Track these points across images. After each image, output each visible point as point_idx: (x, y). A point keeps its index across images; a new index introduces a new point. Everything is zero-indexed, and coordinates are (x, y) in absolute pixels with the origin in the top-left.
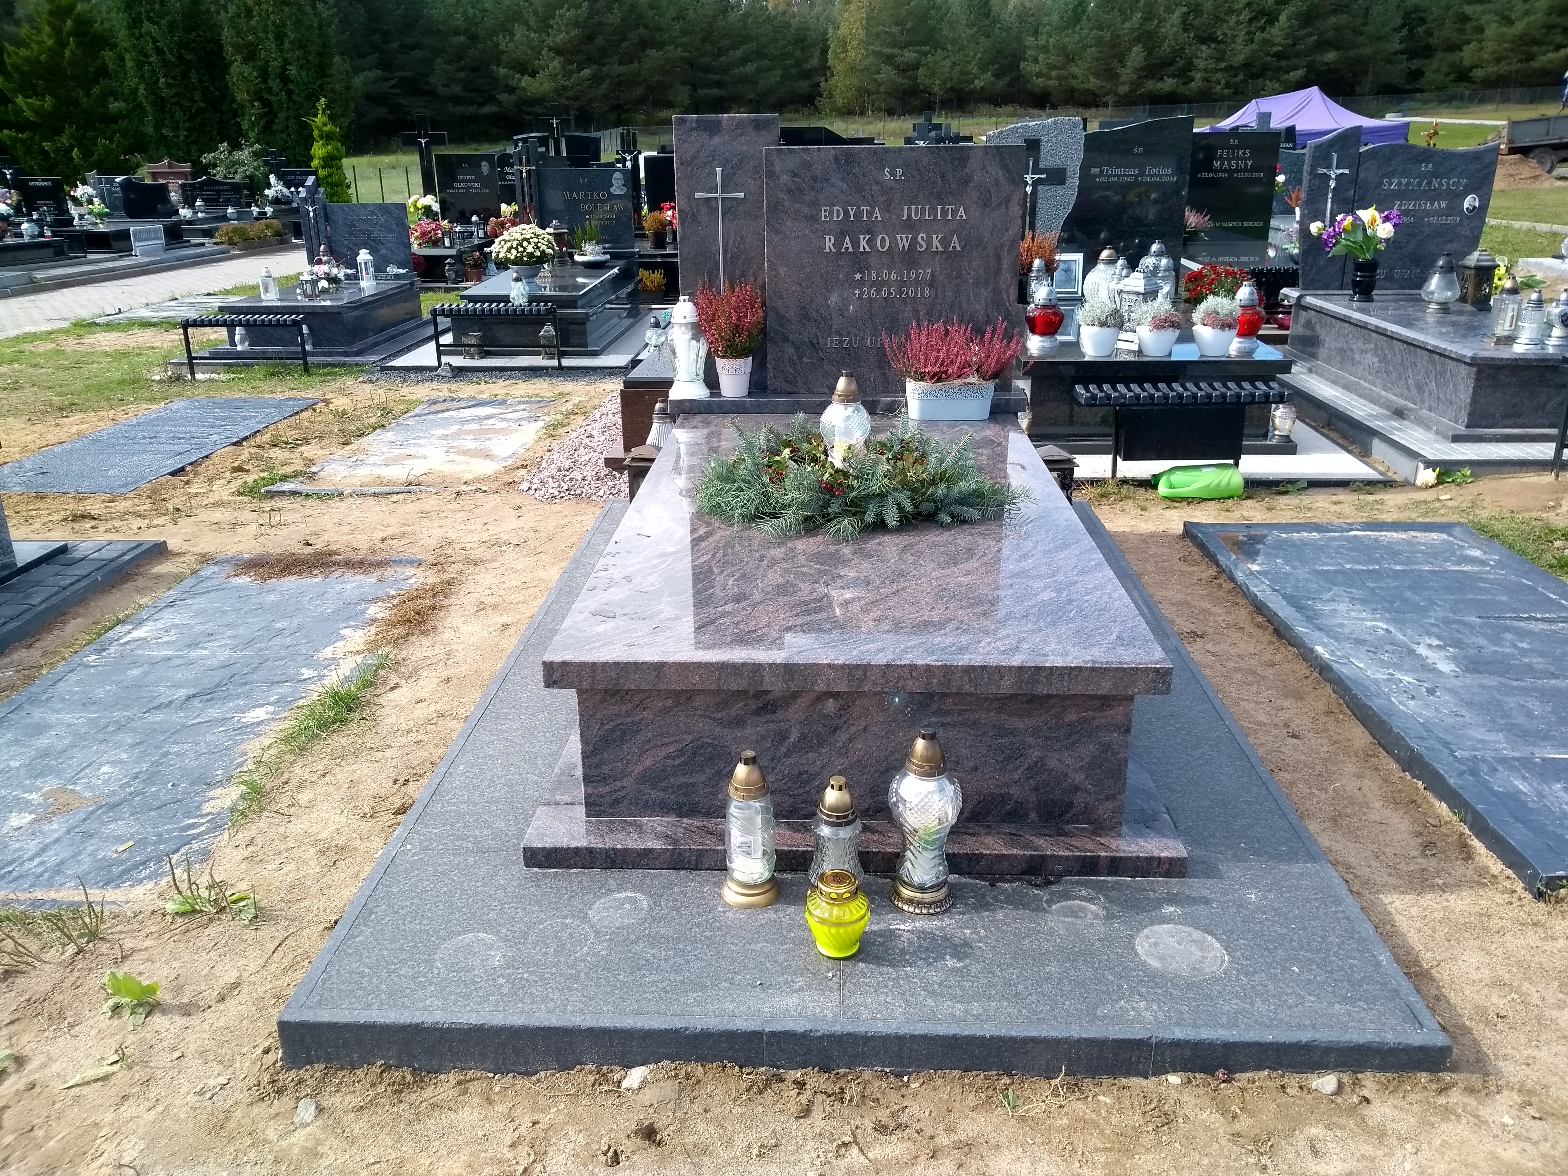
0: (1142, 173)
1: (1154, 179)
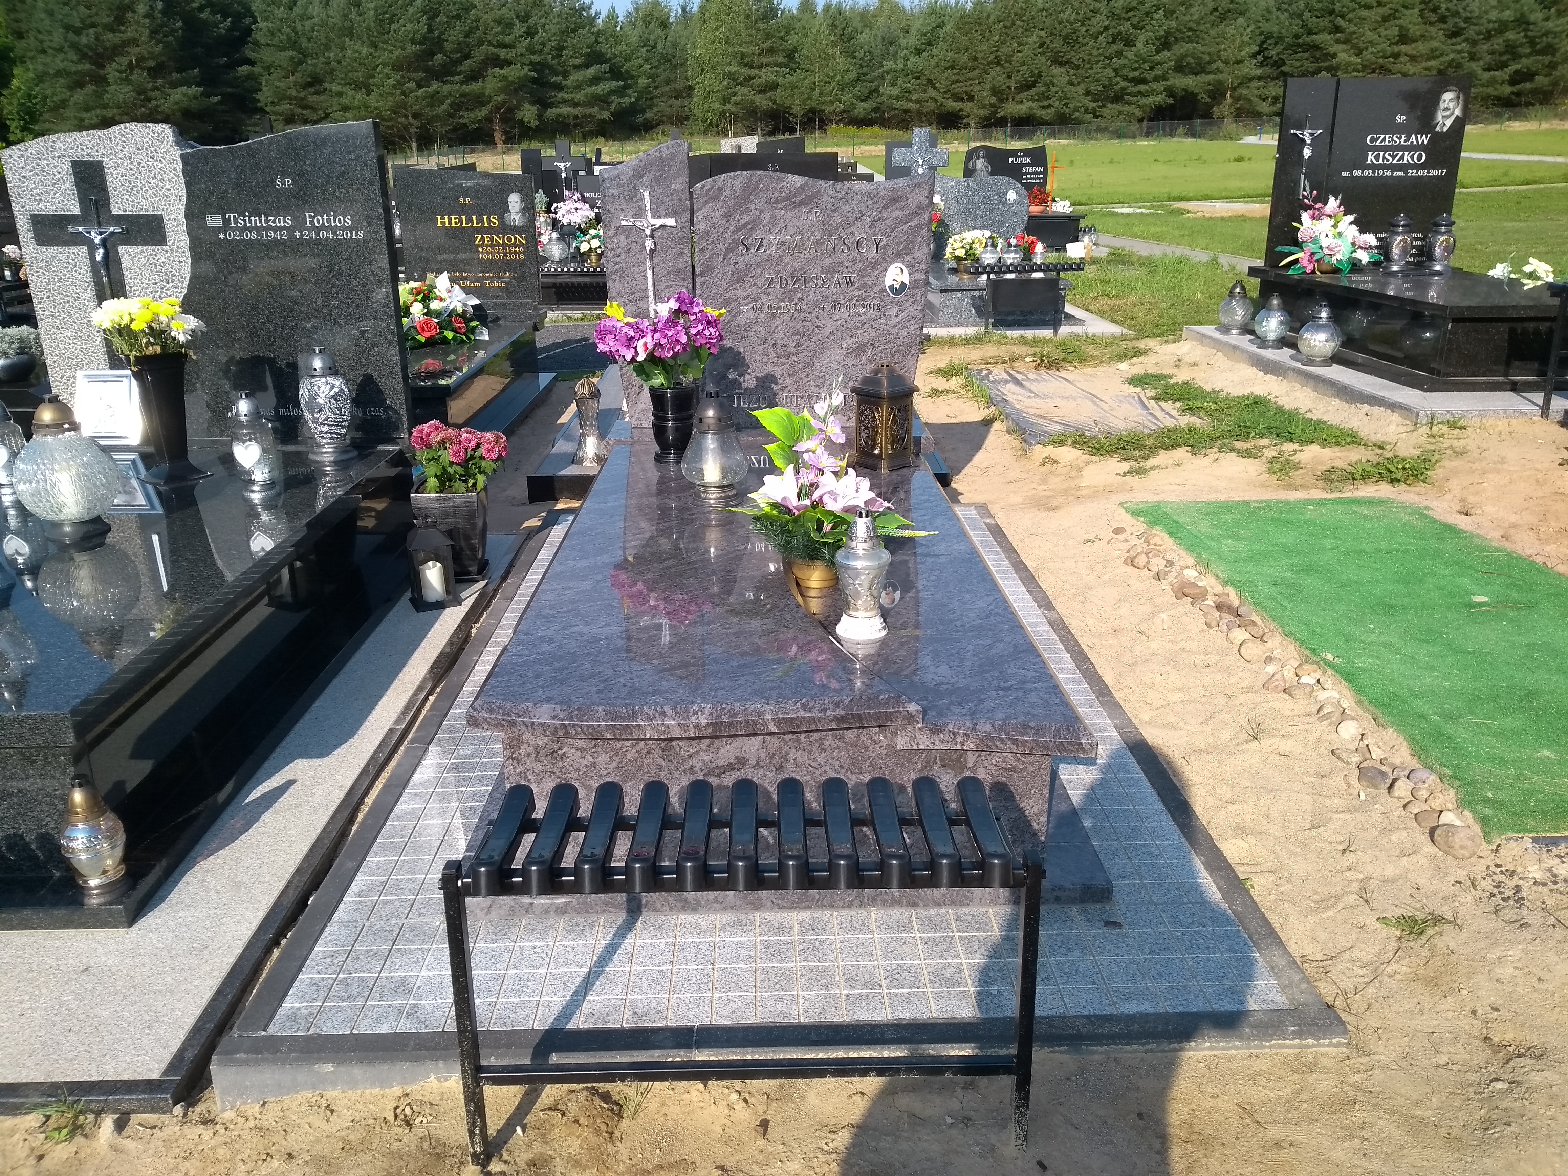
0: (299, 225)
1: (323, 235)
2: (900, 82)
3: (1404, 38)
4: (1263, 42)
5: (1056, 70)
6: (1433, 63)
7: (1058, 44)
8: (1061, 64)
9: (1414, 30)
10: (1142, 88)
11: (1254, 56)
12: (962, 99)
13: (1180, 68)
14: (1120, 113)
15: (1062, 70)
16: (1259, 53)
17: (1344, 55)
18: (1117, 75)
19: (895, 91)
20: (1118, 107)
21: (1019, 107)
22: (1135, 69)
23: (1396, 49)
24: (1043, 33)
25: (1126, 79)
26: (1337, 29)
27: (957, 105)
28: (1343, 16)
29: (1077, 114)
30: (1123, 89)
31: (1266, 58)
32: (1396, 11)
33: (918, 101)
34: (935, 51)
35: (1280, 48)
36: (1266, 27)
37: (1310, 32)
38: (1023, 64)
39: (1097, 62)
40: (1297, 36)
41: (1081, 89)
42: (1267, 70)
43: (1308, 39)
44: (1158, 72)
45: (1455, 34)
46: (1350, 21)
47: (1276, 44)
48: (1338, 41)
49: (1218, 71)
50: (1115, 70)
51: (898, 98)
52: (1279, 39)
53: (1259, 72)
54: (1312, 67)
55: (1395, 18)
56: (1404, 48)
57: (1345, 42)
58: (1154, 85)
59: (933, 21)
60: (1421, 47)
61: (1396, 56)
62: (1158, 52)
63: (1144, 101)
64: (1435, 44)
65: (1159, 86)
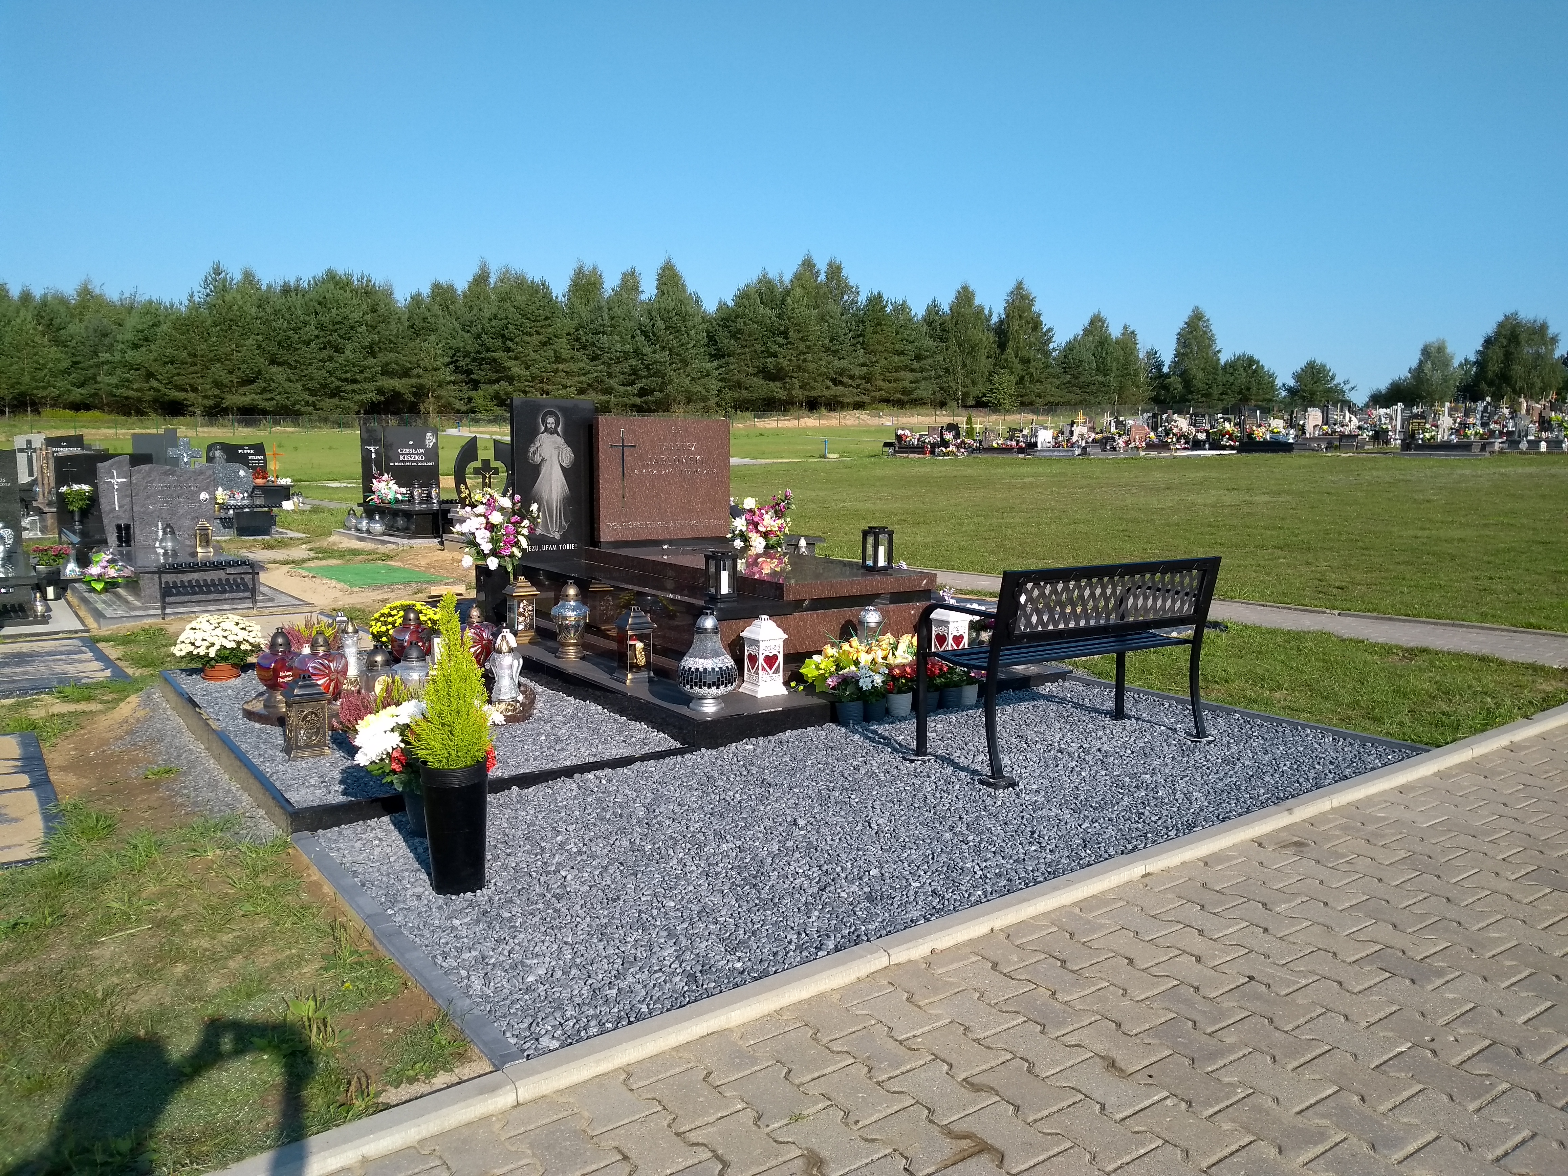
2: (118, 372)
3: (558, 359)
4: (454, 355)
5: (274, 369)
6: (582, 378)
7: (274, 348)
8: (279, 364)
9: (566, 354)
10: (356, 387)
11: (447, 365)
12: (186, 391)
13: (386, 372)
14: (337, 407)
15: (280, 369)
16: (451, 363)
17: (516, 369)
18: (331, 375)
19: (114, 380)
20: (335, 401)
21: (243, 398)
22: (346, 372)
23: (555, 366)
24: (260, 338)
25: (340, 379)
26: (509, 350)
27: (181, 395)
28: (511, 340)
29: (298, 407)
30: (338, 387)
31: (457, 367)
32: (550, 339)
33: (137, 390)
34: (153, 347)
35: (468, 360)
36: (453, 343)
37: (488, 350)
38: (244, 362)
39: (310, 364)
40: (479, 352)
41: (299, 386)
42: (460, 377)
43: (488, 355)
44: (367, 374)
45: (594, 358)
46: (517, 343)
47: (464, 357)
48: (510, 358)
49: (419, 376)
50: (328, 372)
51: (117, 387)
52: (467, 355)
53: (453, 378)
54: (495, 376)
55: (550, 344)
56: (561, 366)
57: (516, 358)
58: (366, 386)
59: (149, 320)
60: (573, 367)
61: (556, 371)
62: (365, 358)
63: (358, 397)
64: (582, 365)
65: (371, 386)
